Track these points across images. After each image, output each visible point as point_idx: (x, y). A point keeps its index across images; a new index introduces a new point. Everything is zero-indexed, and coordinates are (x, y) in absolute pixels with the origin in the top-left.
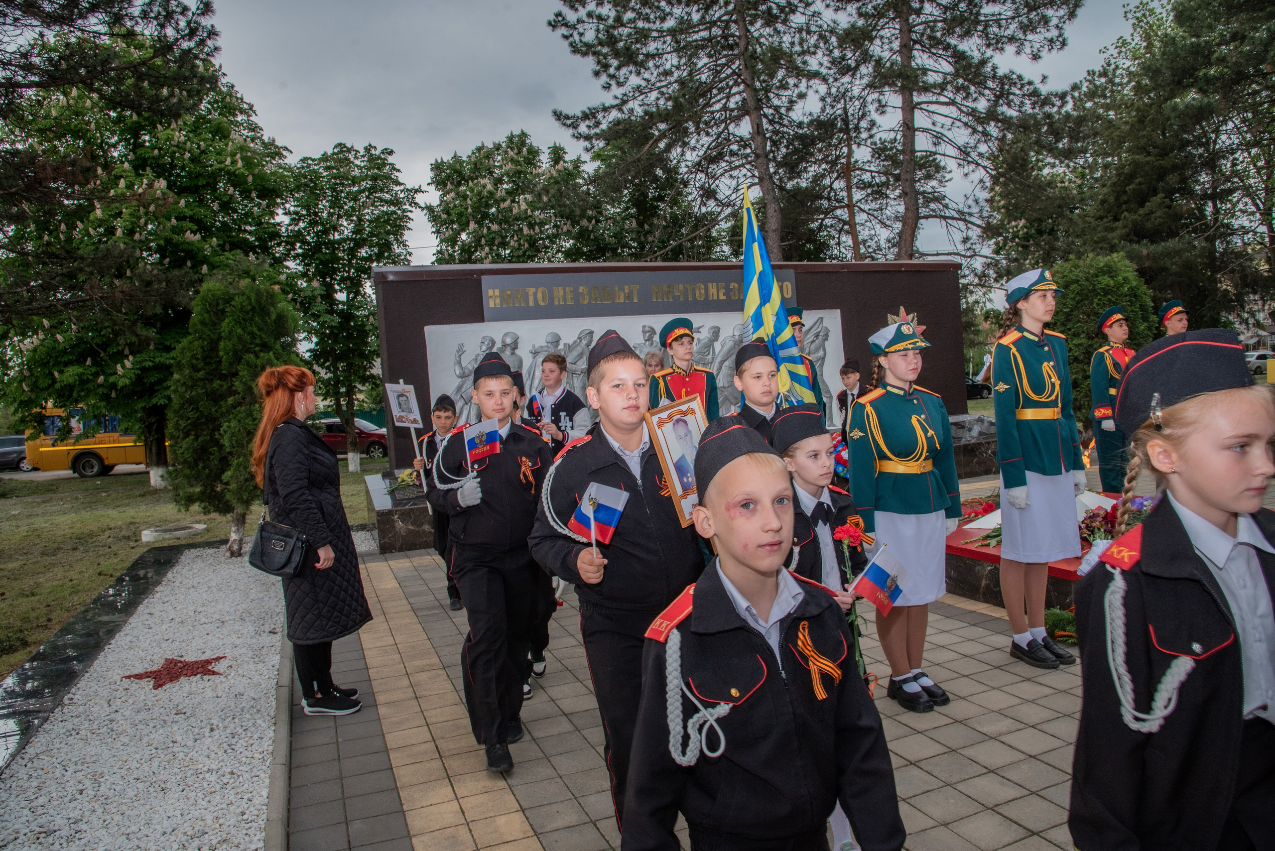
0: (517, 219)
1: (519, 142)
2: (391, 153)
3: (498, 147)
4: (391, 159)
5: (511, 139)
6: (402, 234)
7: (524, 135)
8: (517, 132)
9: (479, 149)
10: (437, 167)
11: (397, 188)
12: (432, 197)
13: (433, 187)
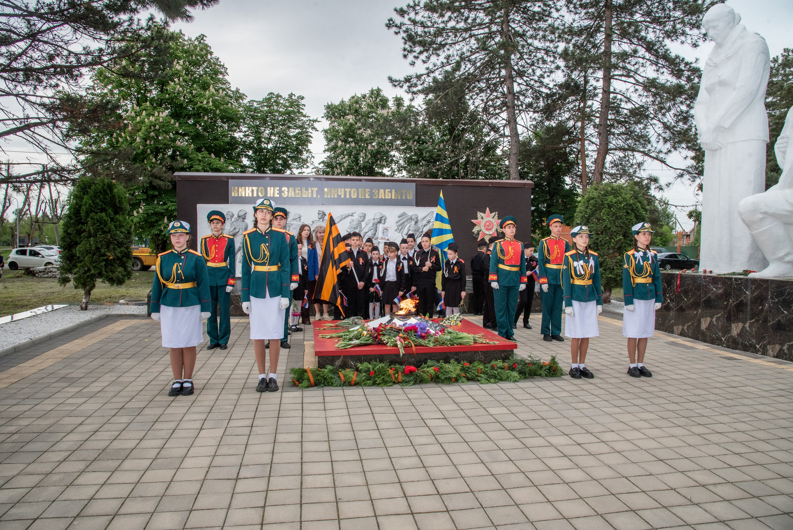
0: (366, 140)
1: (376, 93)
2: (303, 98)
3: (364, 97)
4: (303, 102)
5: (372, 92)
6: (307, 146)
7: (379, 90)
8: (375, 88)
9: (353, 97)
10: (328, 107)
11: (304, 119)
12: (325, 124)
13: (325, 119)
